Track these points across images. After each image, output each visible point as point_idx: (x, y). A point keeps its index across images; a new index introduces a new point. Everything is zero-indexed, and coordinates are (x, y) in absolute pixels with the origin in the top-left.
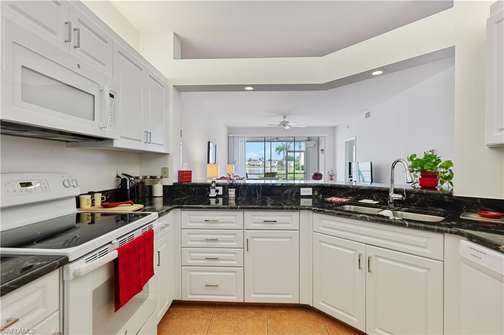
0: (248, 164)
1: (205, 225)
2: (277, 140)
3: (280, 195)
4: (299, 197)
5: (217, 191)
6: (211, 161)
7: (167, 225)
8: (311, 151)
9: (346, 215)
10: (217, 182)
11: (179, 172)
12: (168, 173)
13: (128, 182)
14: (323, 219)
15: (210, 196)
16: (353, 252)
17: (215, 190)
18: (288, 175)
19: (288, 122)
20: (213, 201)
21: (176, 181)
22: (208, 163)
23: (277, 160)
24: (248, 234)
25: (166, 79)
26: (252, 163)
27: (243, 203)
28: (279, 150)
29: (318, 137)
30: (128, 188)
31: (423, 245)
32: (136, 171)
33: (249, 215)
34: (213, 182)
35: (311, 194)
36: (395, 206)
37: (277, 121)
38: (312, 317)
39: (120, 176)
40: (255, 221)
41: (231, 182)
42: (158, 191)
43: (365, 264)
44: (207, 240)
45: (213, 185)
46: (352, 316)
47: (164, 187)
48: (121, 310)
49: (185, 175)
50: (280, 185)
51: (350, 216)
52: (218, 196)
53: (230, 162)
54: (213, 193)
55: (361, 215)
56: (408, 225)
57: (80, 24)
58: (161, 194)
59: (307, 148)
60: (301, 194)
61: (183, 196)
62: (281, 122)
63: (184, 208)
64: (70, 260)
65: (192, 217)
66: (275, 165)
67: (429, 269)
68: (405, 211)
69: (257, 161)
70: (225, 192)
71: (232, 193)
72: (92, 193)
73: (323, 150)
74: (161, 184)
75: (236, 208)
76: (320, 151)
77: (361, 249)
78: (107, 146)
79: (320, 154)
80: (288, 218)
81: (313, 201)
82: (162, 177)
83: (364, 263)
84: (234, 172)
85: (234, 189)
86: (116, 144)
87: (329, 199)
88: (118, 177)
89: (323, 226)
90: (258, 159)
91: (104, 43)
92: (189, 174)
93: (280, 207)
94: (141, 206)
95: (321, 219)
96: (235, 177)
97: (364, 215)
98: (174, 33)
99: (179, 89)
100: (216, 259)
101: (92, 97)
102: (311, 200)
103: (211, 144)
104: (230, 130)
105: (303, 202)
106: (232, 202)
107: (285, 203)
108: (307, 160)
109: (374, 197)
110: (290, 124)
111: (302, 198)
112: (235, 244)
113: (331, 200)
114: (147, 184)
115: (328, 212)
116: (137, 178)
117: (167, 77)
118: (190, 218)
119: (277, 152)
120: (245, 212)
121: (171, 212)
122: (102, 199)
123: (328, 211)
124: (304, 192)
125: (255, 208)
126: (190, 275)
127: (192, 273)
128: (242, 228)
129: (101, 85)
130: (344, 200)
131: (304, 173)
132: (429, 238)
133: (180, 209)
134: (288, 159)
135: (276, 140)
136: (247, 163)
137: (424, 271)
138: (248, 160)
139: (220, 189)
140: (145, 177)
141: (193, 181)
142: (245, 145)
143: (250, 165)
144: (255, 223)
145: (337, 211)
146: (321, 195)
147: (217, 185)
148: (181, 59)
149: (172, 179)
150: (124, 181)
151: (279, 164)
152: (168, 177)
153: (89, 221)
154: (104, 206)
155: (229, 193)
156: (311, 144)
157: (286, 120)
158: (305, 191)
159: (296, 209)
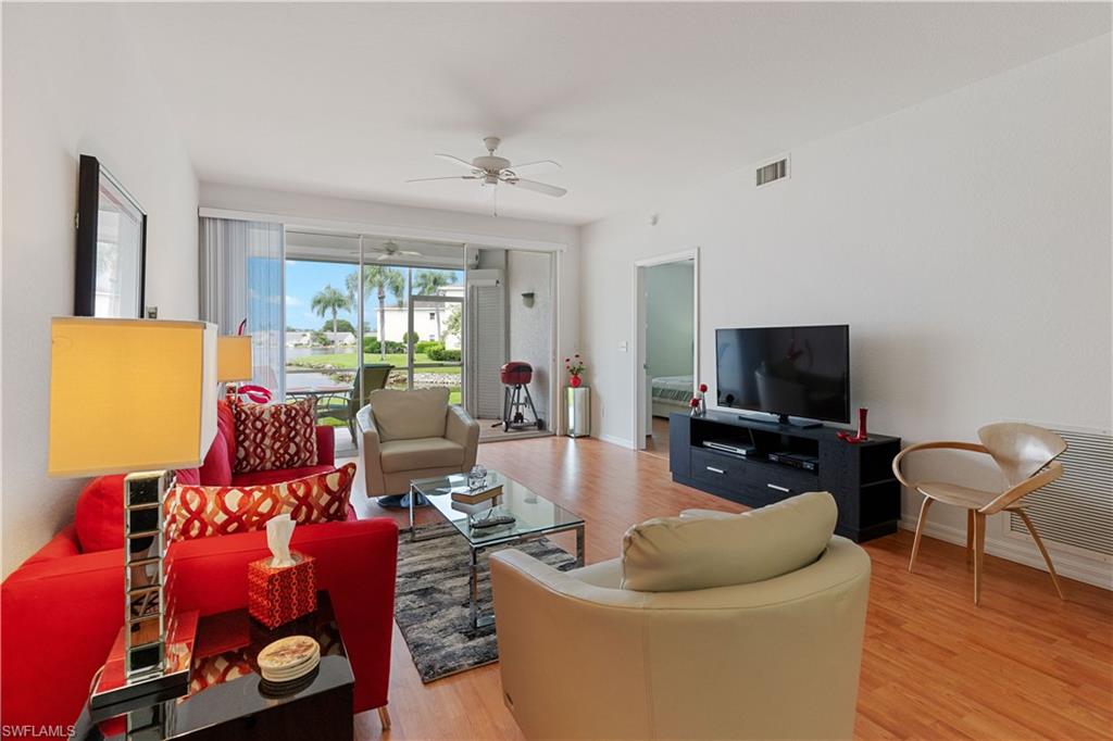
59: (472, 291)
73: (531, 295)
76: (516, 298)
79: (517, 308)
108: (471, 326)
156: (489, 277)
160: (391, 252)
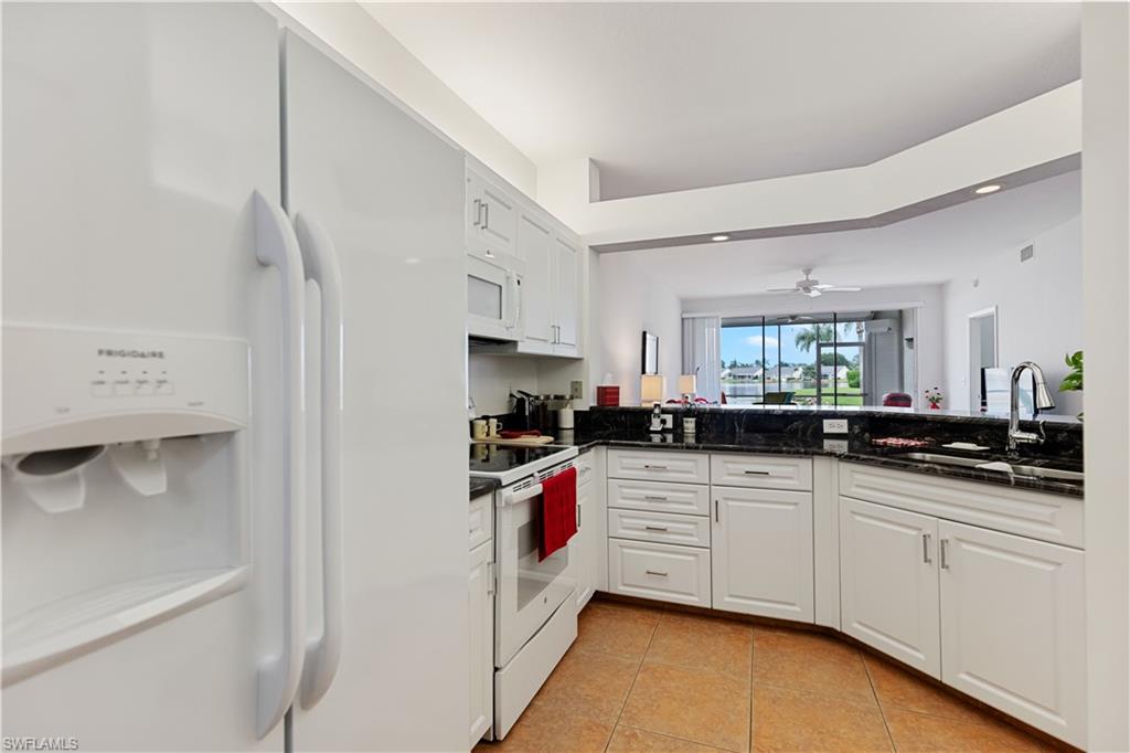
0: (730, 375)
1: (645, 474)
2: (795, 319)
3: (782, 432)
4: (820, 436)
5: (663, 422)
6: (647, 370)
7: (587, 469)
8: (880, 342)
9: (899, 465)
10: (664, 405)
11: (599, 388)
12: (581, 390)
13: (527, 403)
14: (857, 472)
15: (652, 429)
16: (914, 533)
17: (659, 420)
18: (823, 397)
19: (816, 283)
20: (656, 439)
21: (594, 404)
22: (644, 372)
23: (800, 365)
24: (718, 493)
25: (579, 236)
26: (738, 372)
27: (709, 441)
28: (807, 341)
29: (901, 312)
30: (527, 413)
31: (1048, 520)
32: (534, 387)
33: (719, 460)
34: (656, 405)
35: (845, 430)
36: (1021, 456)
37: (789, 281)
38: (840, 650)
39: (515, 394)
40: (731, 472)
41: (688, 406)
42: (567, 420)
43: (936, 554)
44: (648, 498)
45: (657, 411)
46: (914, 648)
47: (577, 414)
48: (546, 560)
49: (608, 394)
50: (780, 412)
51: (906, 466)
52: (664, 431)
53: (686, 372)
54: (656, 425)
55: (926, 465)
56: (1013, 482)
57: (489, 198)
58: (571, 425)
59: (870, 337)
60: (825, 431)
61: (607, 428)
62: (799, 284)
63: (612, 444)
64: (504, 484)
65: (624, 461)
66: (797, 375)
67: (1059, 564)
68: (1042, 466)
69: (751, 366)
70: (678, 424)
71: (690, 425)
72: (486, 418)
73: (911, 340)
74: (571, 408)
75: (697, 448)
76: (905, 342)
77: (929, 525)
78: (509, 351)
79: (906, 349)
80: (791, 469)
81: (849, 444)
82: (572, 398)
83: (934, 554)
84: (695, 391)
85: (693, 420)
86: (521, 348)
87: (881, 441)
88: (511, 395)
89: (858, 486)
90: (754, 362)
91: (506, 210)
92: (615, 391)
93: (776, 448)
94: (552, 439)
95: (853, 471)
96: (697, 400)
97: (931, 465)
98: (591, 160)
99: (597, 250)
100: (664, 530)
101: (498, 288)
102: (845, 444)
103: (648, 336)
104: (686, 304)
105: (828, 444)
106: (691, 441)
107: (786, 444)
108: (870, 364)
109: (980, 438)
110: (819, 287)
111: (827, 438)
112: (695, 508)
113: (885, 443)
114: (550, 408)
115: (864, 459)
116: (537, 398)
117: (579, 233)
118: (621, 463)
119: (802, 343)
120: (713, 457)
121: (593, 449)
122: (498, 426)
123: (865, 457)
124: (829, 426)
125: (730, 450)
126: (622, 553)
127: (625, 550)
128: (707, 482)
129: (509, 270)
130: (913, 443)
131: (864, 395)
132: (1058, 507)
133: (605, 447)
134: (821, 361)
135: (790, 321)
136: (728, 371)
137: (1051, 568)
138: (727, 365)
139: (669, 418)
140: (547, 397)
141: (621, 405)
142: (718, 336)
143: (734, 376)
144: (730, 475)
145: (897, 460)
146: (867, 435)
147: (664, 411)
148: (601, 200)
149: (588, 402)
150: (521, 402)
151: (806, 374)
152: (581, 398)
153: (485, 457)
154: (504, 437)
155: (686, 425)
156: (882, 326)
157: (811, 277)
158: (832, 426)
159: (806, 453)
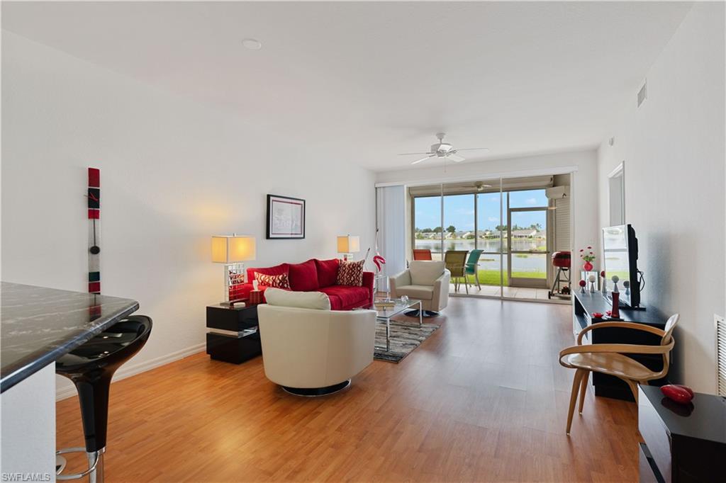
29: (568, 176)
104: (379, 175)
108: (551, 226)
131: (547, 253)
160: (479, 187)
